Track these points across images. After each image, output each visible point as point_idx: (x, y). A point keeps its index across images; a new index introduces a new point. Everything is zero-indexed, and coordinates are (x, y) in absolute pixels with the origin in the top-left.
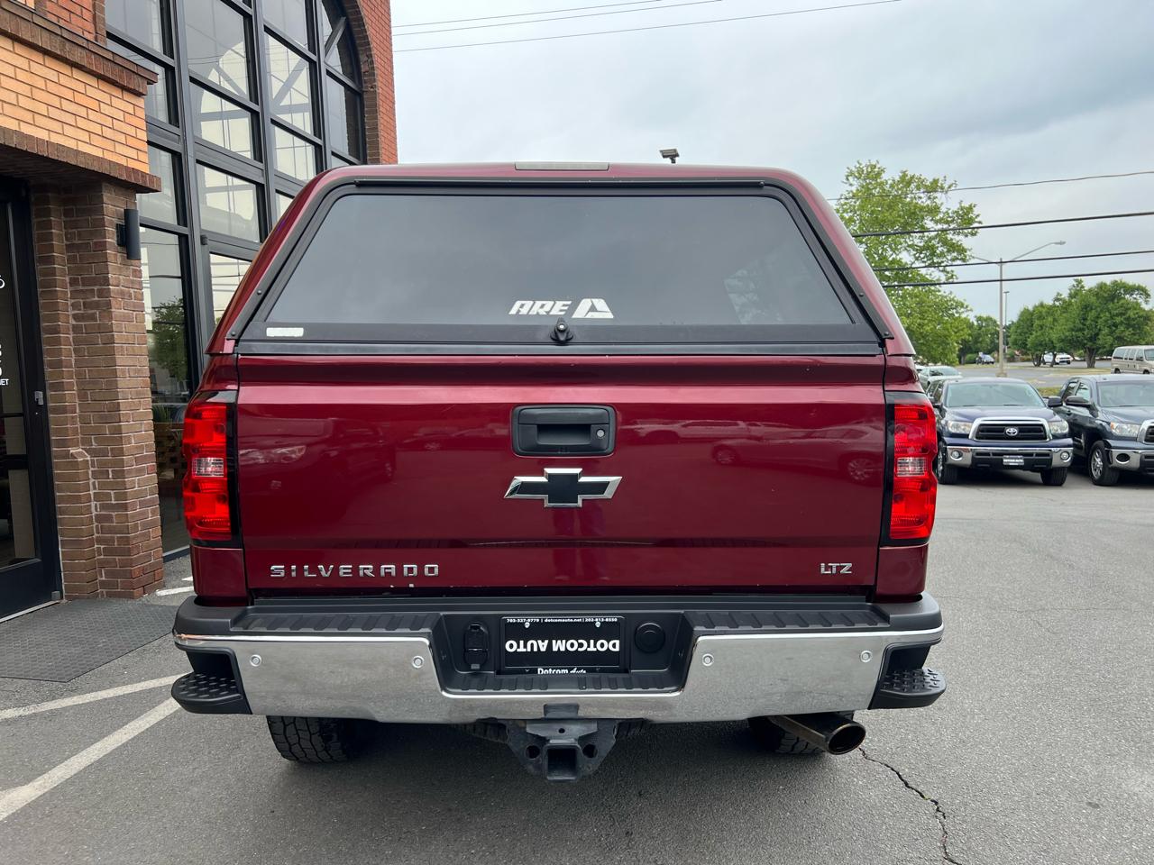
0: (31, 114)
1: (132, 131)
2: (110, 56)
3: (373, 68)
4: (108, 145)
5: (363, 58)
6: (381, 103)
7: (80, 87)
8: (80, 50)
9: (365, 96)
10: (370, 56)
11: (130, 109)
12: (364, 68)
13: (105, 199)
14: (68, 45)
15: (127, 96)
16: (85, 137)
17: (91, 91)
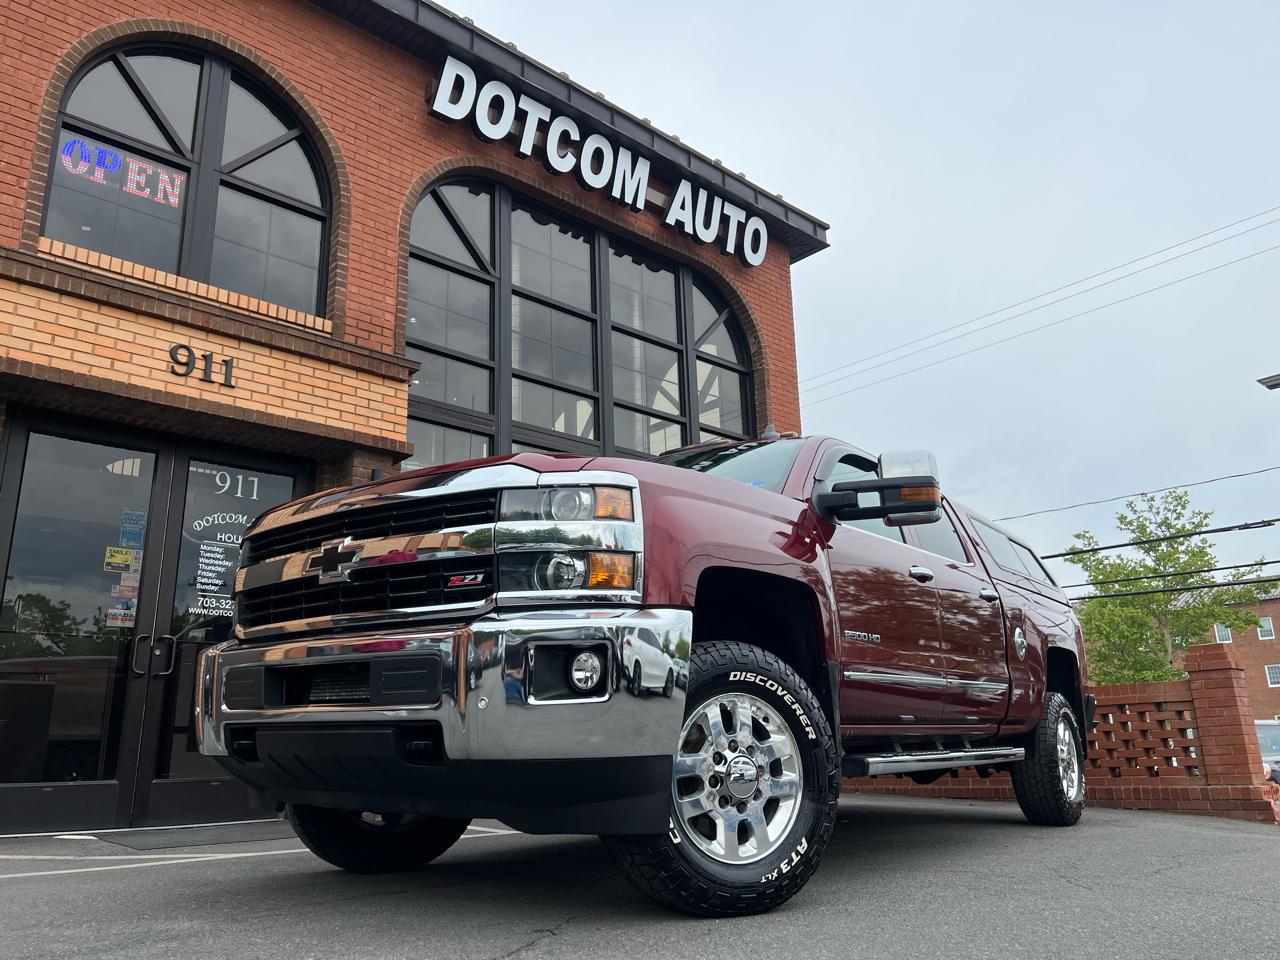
0: (280, 400)
1: (391, 409)
2: (367, 353)
3: (760, 348)
4: (362, 420)
5: (751, 340)
6: (771, 378)
7: (338, 379)
8: (335, 350)
9: (755, 375)
10: (757, 337)
11: (392, 392)
12: (753, 350)
13: (355, 463)
14: (322, 348)
15: (388, 383)
16: (336, 415)
17: (346, 381)
